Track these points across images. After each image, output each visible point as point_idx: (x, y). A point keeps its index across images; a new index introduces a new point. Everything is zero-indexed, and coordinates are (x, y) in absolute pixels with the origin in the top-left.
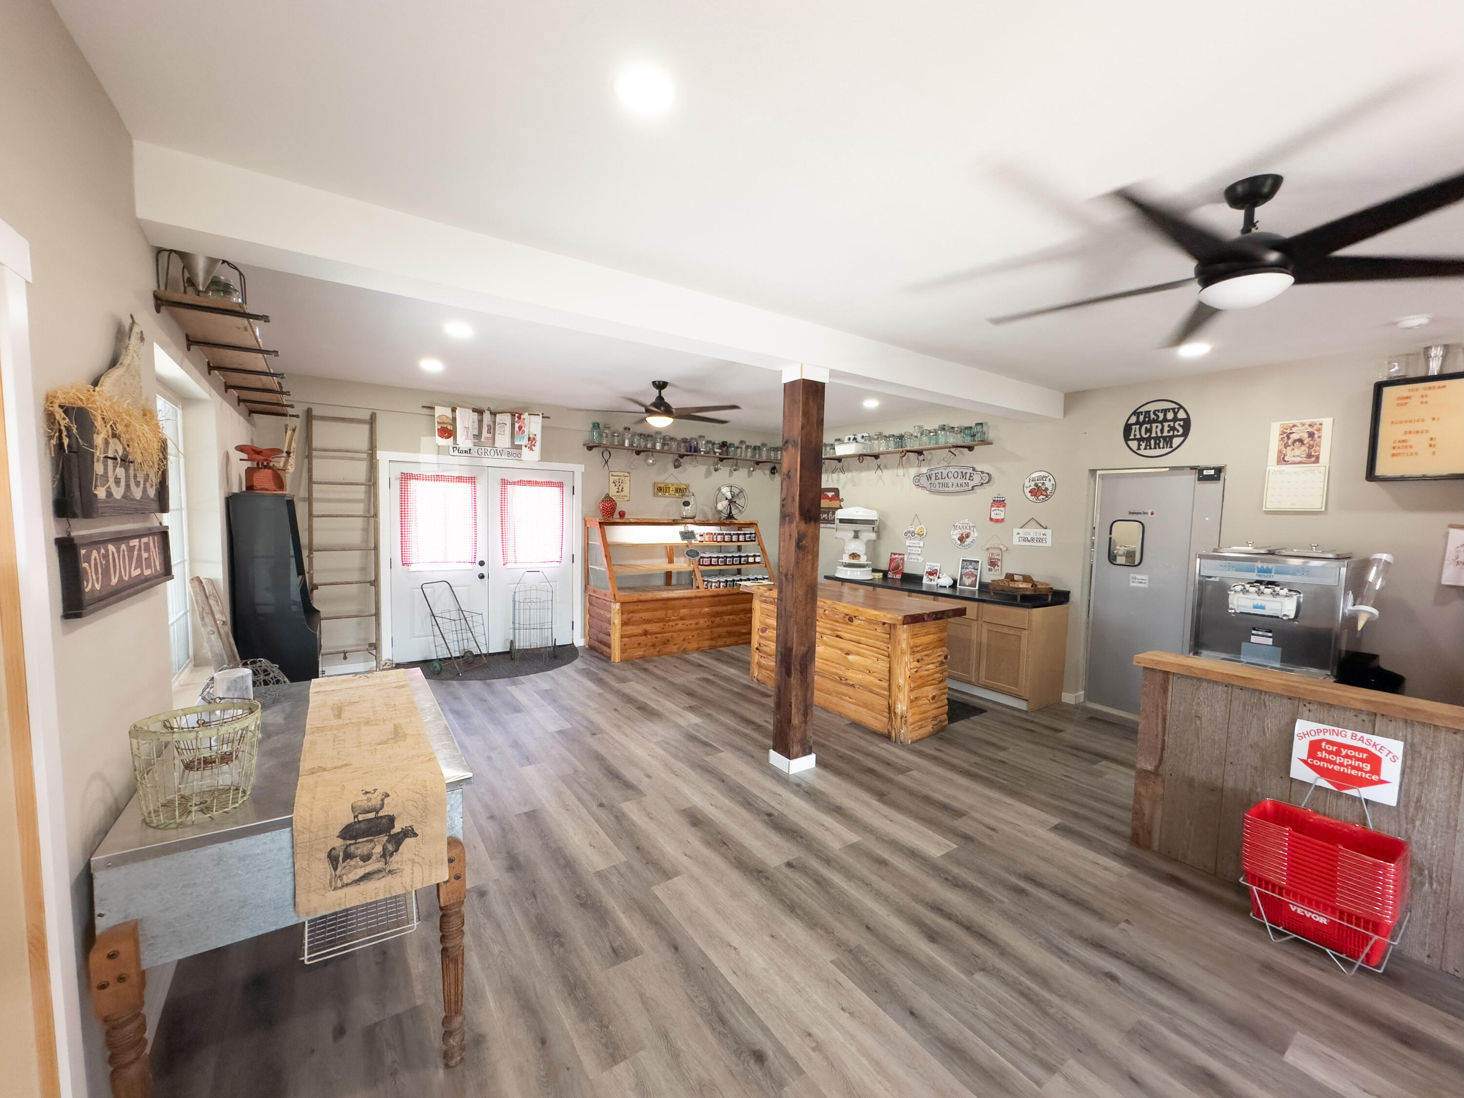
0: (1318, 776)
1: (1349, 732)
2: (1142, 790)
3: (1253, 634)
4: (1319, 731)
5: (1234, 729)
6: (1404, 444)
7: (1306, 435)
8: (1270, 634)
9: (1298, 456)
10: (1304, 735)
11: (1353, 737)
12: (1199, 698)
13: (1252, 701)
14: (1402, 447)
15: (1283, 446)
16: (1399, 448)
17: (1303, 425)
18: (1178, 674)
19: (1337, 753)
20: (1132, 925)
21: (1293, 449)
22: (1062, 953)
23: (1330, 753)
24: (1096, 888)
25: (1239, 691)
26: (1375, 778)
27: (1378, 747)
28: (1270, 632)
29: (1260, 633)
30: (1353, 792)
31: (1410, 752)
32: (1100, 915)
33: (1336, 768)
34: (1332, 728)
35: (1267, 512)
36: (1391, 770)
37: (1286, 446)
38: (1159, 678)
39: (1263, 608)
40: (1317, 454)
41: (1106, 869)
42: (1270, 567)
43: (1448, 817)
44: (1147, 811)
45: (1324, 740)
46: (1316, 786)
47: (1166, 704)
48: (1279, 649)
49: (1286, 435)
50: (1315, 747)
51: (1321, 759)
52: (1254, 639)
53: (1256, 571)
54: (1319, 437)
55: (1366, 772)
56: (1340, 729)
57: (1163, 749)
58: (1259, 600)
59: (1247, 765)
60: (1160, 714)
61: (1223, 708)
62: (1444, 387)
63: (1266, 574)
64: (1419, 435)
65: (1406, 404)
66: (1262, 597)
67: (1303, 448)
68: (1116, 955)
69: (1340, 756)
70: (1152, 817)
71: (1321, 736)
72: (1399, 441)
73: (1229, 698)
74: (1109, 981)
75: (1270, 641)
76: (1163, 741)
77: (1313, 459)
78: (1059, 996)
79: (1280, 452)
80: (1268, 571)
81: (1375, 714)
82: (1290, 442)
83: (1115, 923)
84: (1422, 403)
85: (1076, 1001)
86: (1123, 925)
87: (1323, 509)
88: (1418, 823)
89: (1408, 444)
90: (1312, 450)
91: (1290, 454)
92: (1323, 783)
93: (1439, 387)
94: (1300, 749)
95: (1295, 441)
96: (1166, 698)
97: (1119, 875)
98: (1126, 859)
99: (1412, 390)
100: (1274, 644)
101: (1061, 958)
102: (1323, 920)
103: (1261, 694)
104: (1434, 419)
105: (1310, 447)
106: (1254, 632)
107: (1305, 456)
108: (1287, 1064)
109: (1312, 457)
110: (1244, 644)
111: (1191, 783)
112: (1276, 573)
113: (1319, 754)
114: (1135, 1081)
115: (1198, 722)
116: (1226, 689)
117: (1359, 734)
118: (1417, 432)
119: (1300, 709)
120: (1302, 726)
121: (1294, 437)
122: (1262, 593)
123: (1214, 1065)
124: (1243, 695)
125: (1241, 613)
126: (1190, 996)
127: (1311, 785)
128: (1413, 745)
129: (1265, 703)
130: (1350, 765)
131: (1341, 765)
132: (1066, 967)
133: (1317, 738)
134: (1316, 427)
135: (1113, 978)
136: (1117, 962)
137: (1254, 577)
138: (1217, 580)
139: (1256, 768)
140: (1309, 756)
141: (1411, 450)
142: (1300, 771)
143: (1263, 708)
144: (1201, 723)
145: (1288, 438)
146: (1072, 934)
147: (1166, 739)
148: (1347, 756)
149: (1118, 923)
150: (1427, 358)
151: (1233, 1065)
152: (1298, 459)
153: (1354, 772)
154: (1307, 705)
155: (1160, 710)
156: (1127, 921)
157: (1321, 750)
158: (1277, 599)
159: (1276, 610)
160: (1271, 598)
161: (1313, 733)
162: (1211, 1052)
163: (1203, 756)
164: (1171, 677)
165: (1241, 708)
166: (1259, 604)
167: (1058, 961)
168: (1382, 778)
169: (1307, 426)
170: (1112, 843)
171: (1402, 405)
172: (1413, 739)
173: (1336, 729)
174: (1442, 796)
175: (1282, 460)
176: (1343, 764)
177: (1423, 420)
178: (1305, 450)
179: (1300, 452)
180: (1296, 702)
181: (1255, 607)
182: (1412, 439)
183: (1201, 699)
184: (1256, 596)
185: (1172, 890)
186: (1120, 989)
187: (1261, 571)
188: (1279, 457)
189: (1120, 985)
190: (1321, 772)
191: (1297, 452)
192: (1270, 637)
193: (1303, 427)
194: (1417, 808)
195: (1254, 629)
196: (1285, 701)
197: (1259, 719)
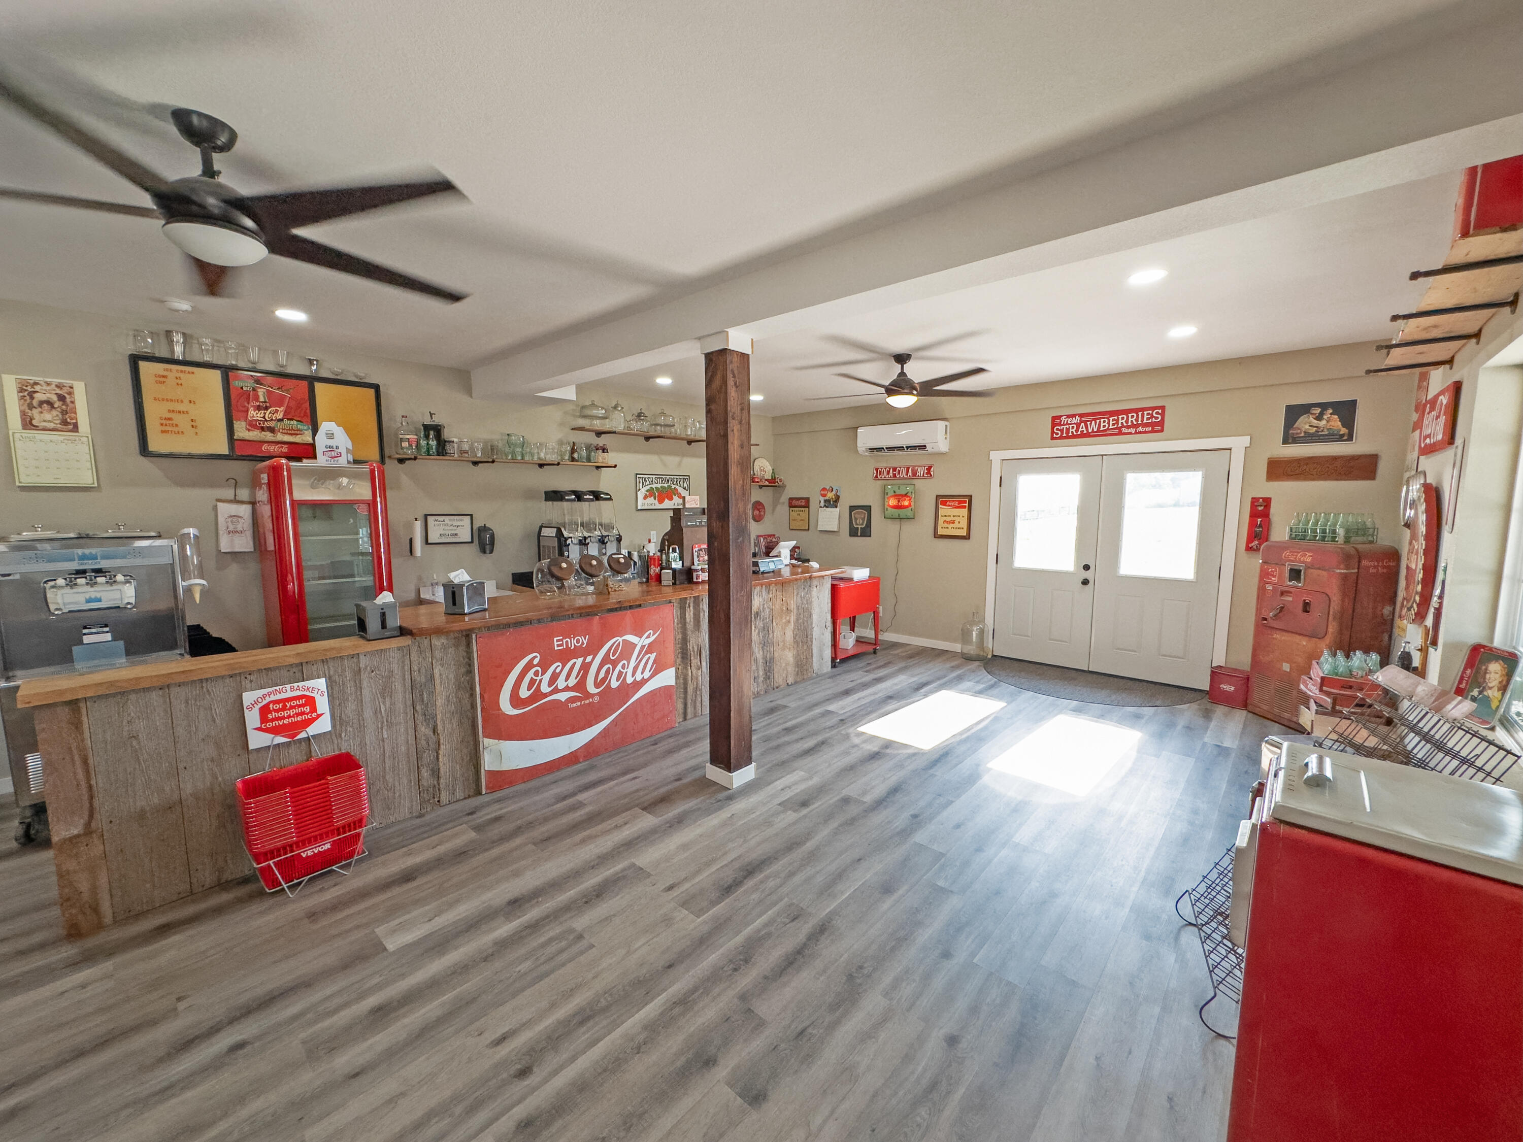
0: (273, 736)
1: (288, 686)
2: (71, 865)
3: (85, 634)
4: (264, 696)
5: (180, 731)
6: (168, 422)
7: (55, 398)
8: (107, 629)
9: (50, 421)
10: (253, 705)
11: (292, 689)
12: (129, 715)
13: (194, 693)
14: (168, 426)
15: (25, 407)
16: (166, 425)
17: (48, 384)
18: (91, 697)
19: (284, 709)
20: (189, 996)
21: (41, 412)
22: (166, 1092)
23: (277, 711)
24: (101, 1010)
25: (177, 689)
26: (314, 715)
27: (311, 689)
28: (106, 626)
29: (93, 630)
30: (303, 735)
31: (331, 684)
32: (152, 1022)
33: (286, 721)
34: (274, 689)
35: (24, 489)
36: (323, 705)
37: (31, 407)
38: (64, 713)
39: (100, 600)
40: (74, 421)
41: (83, 986)
42: (94, 553)
43: (359, 720)
44: (84, 886)
45: (271, 702)
46: (275, 746)
47: (83, 740)
48: (121, 643)
49: (27, 392)
50: (264, 711)
51: (273, 720)
52: (86, 639)
53: (76, 559)
54: (73, 402)
55: (307, 714)
56: (281, 687)
57: (91, 797)
58: (92, 592)
59: (202, 762)
60: (77, 758)
61: (162, 714)
62: (193, 373)
63: (90, 562)
64: (182, 416)
65: (164, 382)
66: (95, 588)
67: (54, 413)
68: (214, 1030)
69: (286, 710)
70: (94, 889)
71: (268, 699)
72: (165, 419)
73: (168, 700)
74: (241, 1052)
75: (108, 637)
76: (90, 787)
77: (71, 427)
78: (220, 1119)
79: (23, 414)
80: (94, 557)
81: (302, 664)
82: (35, 403)
83: (172, 1012)
84: (178, 384)
85: (241, 1100)
86: (181, 1006)
87: (96, 485)
88: (343, 736)
89: (174, 422)
90: (67, 416)
91: (38, 417)
92: (280, 740)
93: (189, 372)
94: (253, 719)
95: (41, 403)
96: (82, 734)
97: (108, 976)
98: (88, 958)
99: (167, 370)
100: (114, 639)
101: (173, 1096)
102: (328, 846)
103: (202, 682)
104: (190, 402)
105: (64, 413)
106: (85, 631)
107: (58, 422)
108: (394, 951)
109: (69, 424)
110: (75, 649)
111: (141, 816)
112: (103, 558)
113: (270, 716)
114: (356, 1075)
115: (135, 743)
116: (161, 692)
117: (296, 685)
118: (179, 412)
119: (243, 683)
120: (249, 697)
121: (39, 397)
122: (96, 583)
123: (372, 1001)
124: (183, 692)
125: (70, 612)
126: (304, 985)
127: (269, 747)
128: (330, 678)
129: (208, 691)
130: (296, 713)
131: (289, 717)
132: (189, 1094)
133: (265, 702)
134: (66, 390)
135: (240, 1046)
136: (223, 1034)
137: (75, 566)
138: (17, 577)
139: (212, 760)
140: (262, 723)
141: (176, 429)
142: (258, 740)
143: (207, 696)
144: (139, 743)
145: (32, 398)
146: (145, 1069)
147: (93, 782)
148: (292, 707)
149: (175, 1009)
150: (171, 342)
151: (379, 987)
152: (52, 425)
153: (299, 718)
154: (248, 676)
155: (75, 752)
156: (179, 999)
157: (270, 712)
158: (115, 587)
159: (114, 600)
160: (108, 588)
161: (260, 700)
162: (361, 997)
163: (149, 778)
164: (82, 705)
165: (183, 706)
166: (93, 597)
167: (174, 1101)
168: (319, 713)
169: (53, 386)
170: (54, 958)
171: (161, 383)
172: (329, 672)
173: (277, 688)
174: (354, 707)
175: (28, 424)
176: (290, 716)
177: (182, 402)
178: (57, 415)
179: (48, 417)
180: (238, 678)
181: (89, 601)
182: (177, 418)
183: (132, 714)
184: (88, 588)
185: (176, 938)
186: (257, 1044)
187: (83, 558)
188: (23, 420)
189: (252, 1043)
190: (275, 731)
191: (48, 416)
192: (107, 632)
193: (48, 388)
194: (341, 725)
195: (85, 628)
196: (227, 681)
197: (205, 709)
